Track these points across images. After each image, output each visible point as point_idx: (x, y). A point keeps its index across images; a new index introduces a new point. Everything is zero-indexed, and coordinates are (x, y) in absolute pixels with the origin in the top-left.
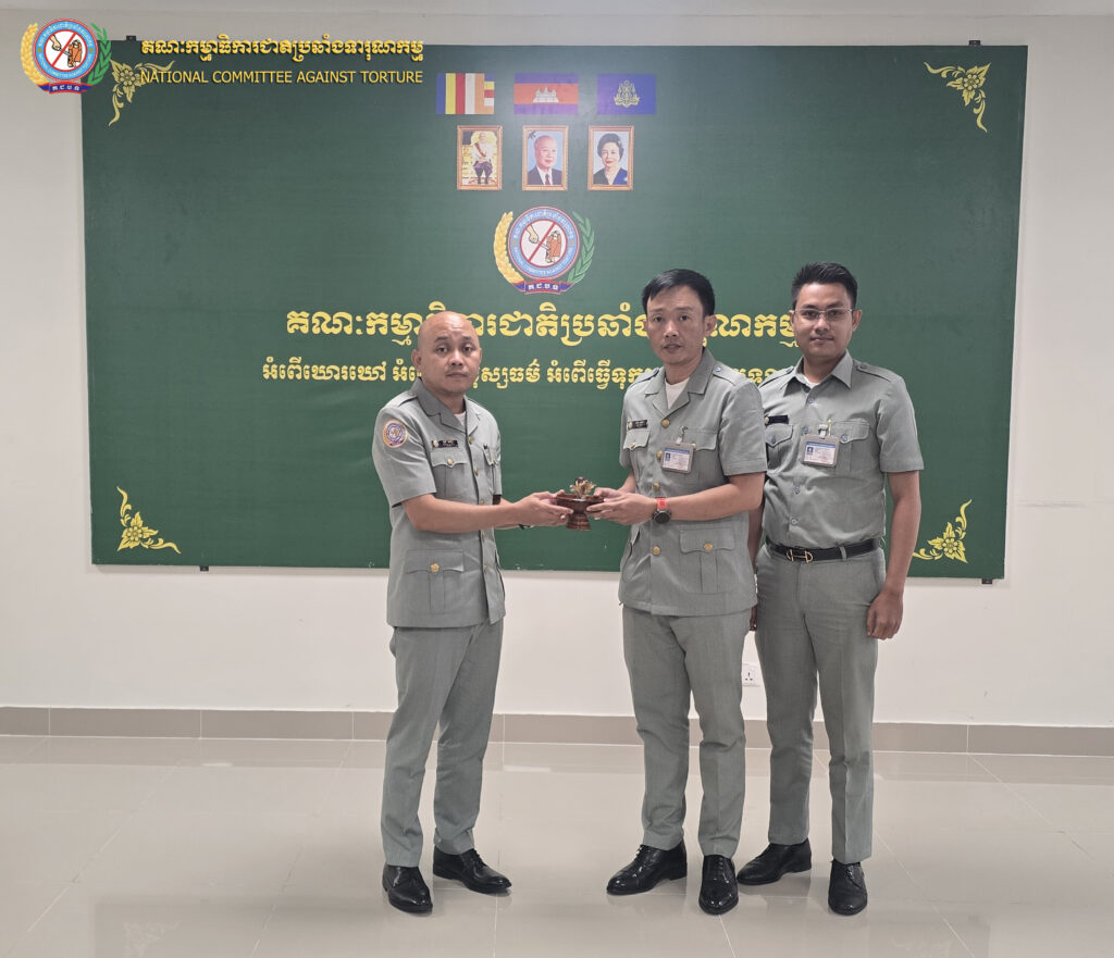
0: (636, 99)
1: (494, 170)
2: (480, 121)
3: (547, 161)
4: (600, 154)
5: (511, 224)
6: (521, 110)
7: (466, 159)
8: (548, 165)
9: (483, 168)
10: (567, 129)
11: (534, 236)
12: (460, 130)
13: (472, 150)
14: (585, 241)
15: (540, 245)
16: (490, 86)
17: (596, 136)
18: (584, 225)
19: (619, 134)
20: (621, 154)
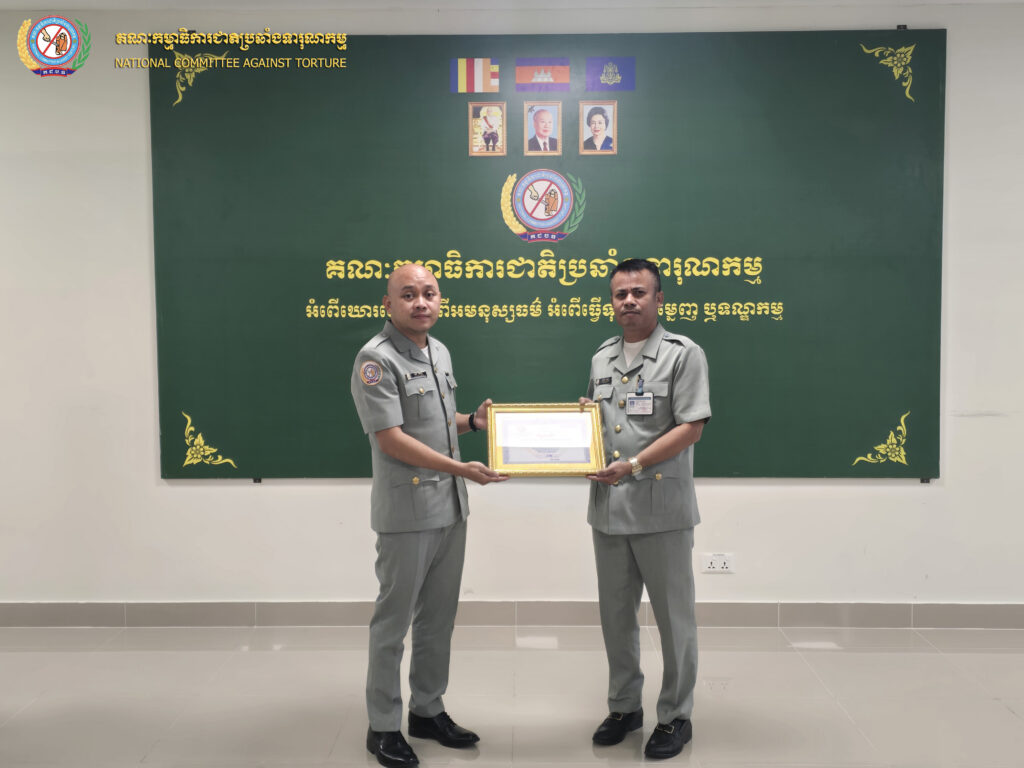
0: (618, 79)
1: (500, 139)
2: (488, 98)
3: (545, 131)
4: (589, 123)
5: (515, 184)
6: (522, 88)
7: (476, 130)
8: (544, 134)
9: (490, 138)
10: (560, 104)
11: (534, 194)
12: (471, 107)
13: (481, 122)
14: (578, 197)
15: (540, 201)
16: (496, 68)
18: (577, 184)
19: (603, 107)
20: (607, 124)
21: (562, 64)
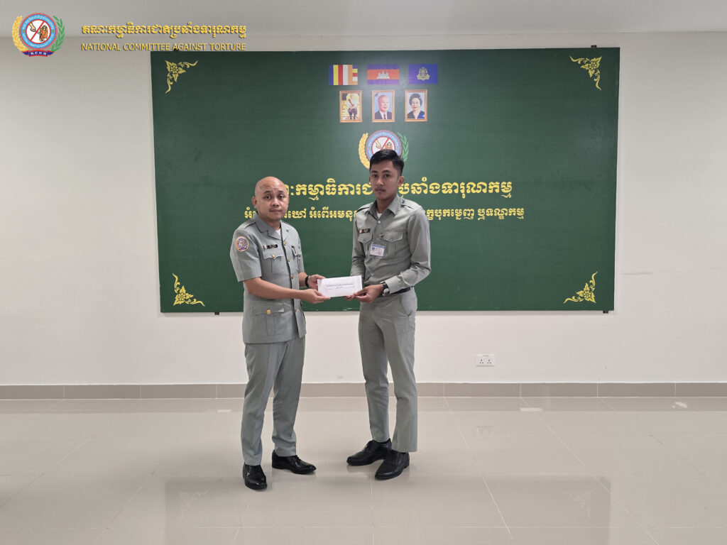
0: (428, 77)
1: (358, 113)
2: (350, 88)
3: (385, 108)
4: (410, 104)
5: (367, 140)
6: (371, 82)
8: (385, 110)
9: (352, 112)
10: (394, 92)
11: (378, 145)
12: (341, 93)
13: (347, 102)
14: (404, 147)
15: (382, 149)
16: (356, 71)
17: (408, 95)
18: (404, 139)
19: (420, 94)
20: (421, 104)
21: (395, 68)
